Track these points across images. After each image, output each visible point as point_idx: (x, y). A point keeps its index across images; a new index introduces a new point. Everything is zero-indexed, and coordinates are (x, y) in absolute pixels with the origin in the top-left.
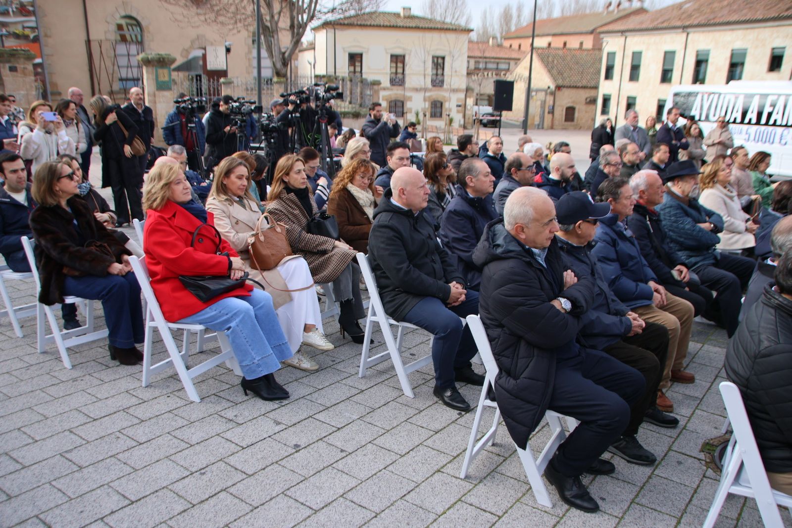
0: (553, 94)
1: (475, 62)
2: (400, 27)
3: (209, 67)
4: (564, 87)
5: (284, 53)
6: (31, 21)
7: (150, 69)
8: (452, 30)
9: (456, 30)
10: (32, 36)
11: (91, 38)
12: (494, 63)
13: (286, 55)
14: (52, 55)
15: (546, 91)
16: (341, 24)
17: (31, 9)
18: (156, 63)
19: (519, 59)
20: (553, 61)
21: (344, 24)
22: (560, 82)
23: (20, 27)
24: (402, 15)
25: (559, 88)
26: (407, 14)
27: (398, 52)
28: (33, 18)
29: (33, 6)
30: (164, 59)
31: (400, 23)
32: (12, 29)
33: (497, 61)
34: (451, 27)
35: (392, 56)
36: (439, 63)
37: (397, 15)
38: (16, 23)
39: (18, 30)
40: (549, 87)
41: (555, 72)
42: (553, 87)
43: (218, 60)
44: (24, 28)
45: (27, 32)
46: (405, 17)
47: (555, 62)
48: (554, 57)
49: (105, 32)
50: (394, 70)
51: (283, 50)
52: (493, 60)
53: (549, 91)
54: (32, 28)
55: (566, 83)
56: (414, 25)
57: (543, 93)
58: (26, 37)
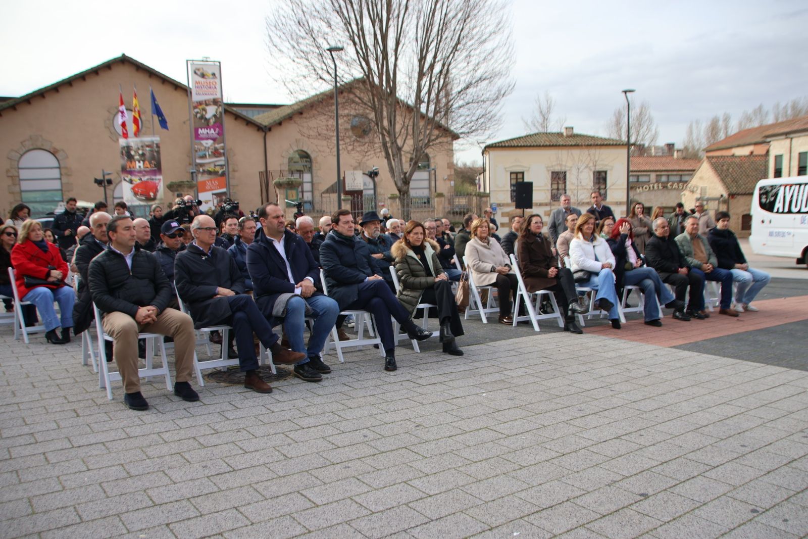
0: (726, 202)
1: (657, 176)
2: (559, 146)
3: (347, 189)
4: (738, 194)
5: (406, 173)
6: (221, 160)
7: (282, 191)
8: (613, 145)
9: (616, 145)
10: (220, 172)
11: (268, 169)
12: (676, 175)
13: (407, 175)
14: (237, 185)
15: (718, 199)
16: (502, 147)
17: (222, 151)
18: (286, 186)
19: (694, 171)
20: (728, 170)
21: (505, 147)
22: (734, 190)
23: (212, 166)
24: (565, 134)
25: (732, 195)
26: (570, 133)
27: (557, 169)
28: (223, 158)
29: (223, 149)
30: (292, 182)
31: (561, 142)
32: (207, 168)
33: (680, 173)
34: (612, 143)
35: (553, 173)
36: (601, 178)
37: (560, 135)
38: (210, 163)
39: (211, 168)
40: (722, 196)
41: (729, 180)
42: (725, 195)
43: (356, 182)
44: (215, 166)
45: (217, 169)
46: (568, 136)
47: (731, 170)
48: (729, 165)
49: (280, 165)
50: (555, 186)
51: (405, 171)
52: (675, 173)
53: (721, 199)
54: (222, 166)
55: (740, 191)
56: (573, 144)
57: (717, 202)
58: (216, 173)
